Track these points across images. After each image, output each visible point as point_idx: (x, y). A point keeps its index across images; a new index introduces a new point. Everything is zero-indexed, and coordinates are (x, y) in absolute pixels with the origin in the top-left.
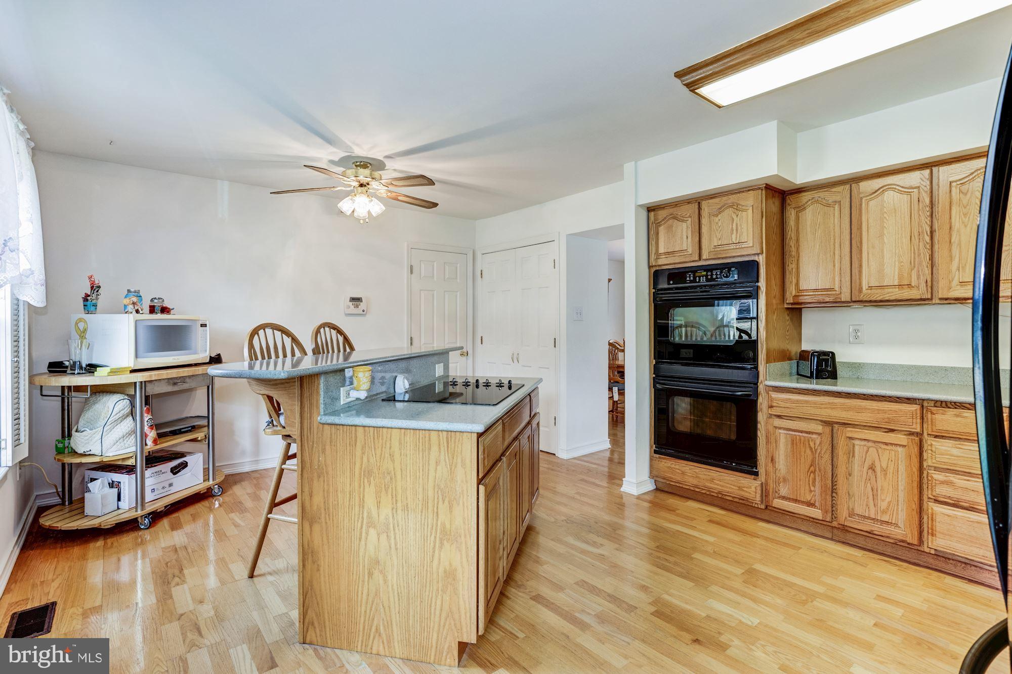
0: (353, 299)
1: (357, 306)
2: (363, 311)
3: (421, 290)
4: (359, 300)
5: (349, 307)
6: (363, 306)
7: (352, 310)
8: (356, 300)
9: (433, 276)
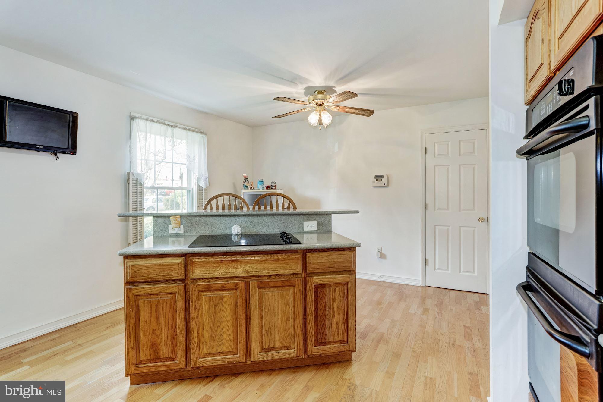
0: (377, 177)
1: (379, 181)
2: (384, 184)
3: (435, 166)
4: (381, 177)
5: (374, 182)
6: (384, 180)
7: (377, 184)
8: (379, 177)
9: (448, 153)
